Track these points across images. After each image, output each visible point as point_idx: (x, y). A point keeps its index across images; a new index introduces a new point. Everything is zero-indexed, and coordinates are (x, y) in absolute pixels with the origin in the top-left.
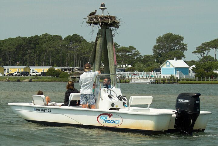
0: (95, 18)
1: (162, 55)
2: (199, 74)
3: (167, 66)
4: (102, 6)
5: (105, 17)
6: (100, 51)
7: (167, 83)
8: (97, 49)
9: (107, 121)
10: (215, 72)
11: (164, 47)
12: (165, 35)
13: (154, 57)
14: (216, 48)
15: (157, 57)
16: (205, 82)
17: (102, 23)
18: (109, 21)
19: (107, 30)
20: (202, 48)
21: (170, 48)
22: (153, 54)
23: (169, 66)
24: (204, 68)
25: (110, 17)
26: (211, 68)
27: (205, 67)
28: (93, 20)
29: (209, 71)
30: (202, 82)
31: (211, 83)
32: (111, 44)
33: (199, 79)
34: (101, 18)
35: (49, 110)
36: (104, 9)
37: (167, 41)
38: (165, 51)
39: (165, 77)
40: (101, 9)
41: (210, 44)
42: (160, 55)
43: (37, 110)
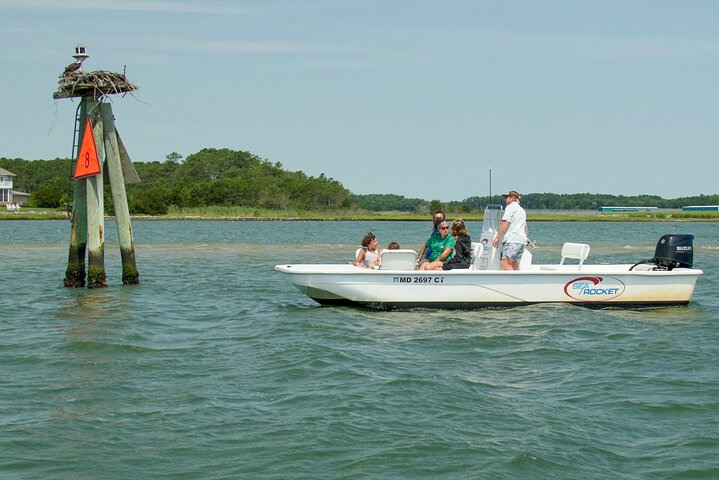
35: (438, 280)
43: (403, 280)
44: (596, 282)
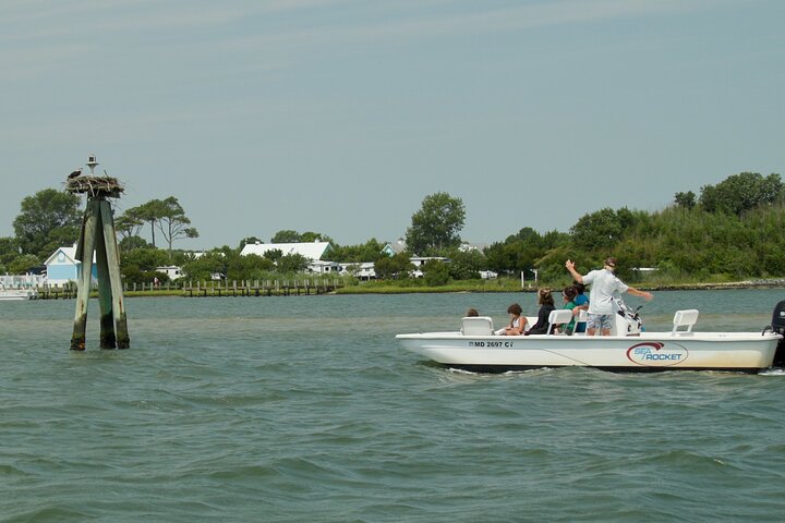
0: (82, 182)
1: (35, 236)
2: (128, 277)
3: (59, 261)
4: (91, 159)
5: (100, 180)
6: (92, 239)
7: (65, 297)
8: (86, 238)
9: (652, 357)
10: (162, 271)
11: (39, 220)
12: (39, 194)
13: (17, 241)
14: (153, 220)
15: (25, 242)
16: (143, 292)
17: (95, 190)
18: (109, 187)
19: (102, 203)
20: (126, 220)
21: (52, 222)
22: (14, 236)
23: (64, 261)
24: (137, 264)
25: (109, 180)
26: (151, 263)
27: (139, 261)
28: (78, 186)
29: (149, 270)
30: (138, 293)
31: (157, 295)
32: (110, 227)
33: (131, 288)
34: (93, 183)
35: (508, 344)
36: (94, 165)
37: (44, 207)
38: (41, 227)
39: (60, 286)
40: (90, 165)
41: (142, 212)
42: (30, 236)
43: (477, 344)
44: (658, 348)
